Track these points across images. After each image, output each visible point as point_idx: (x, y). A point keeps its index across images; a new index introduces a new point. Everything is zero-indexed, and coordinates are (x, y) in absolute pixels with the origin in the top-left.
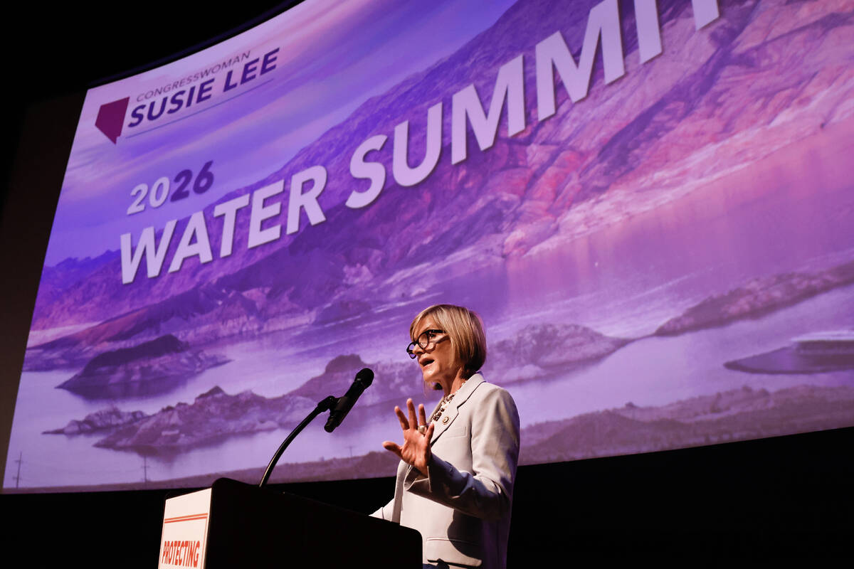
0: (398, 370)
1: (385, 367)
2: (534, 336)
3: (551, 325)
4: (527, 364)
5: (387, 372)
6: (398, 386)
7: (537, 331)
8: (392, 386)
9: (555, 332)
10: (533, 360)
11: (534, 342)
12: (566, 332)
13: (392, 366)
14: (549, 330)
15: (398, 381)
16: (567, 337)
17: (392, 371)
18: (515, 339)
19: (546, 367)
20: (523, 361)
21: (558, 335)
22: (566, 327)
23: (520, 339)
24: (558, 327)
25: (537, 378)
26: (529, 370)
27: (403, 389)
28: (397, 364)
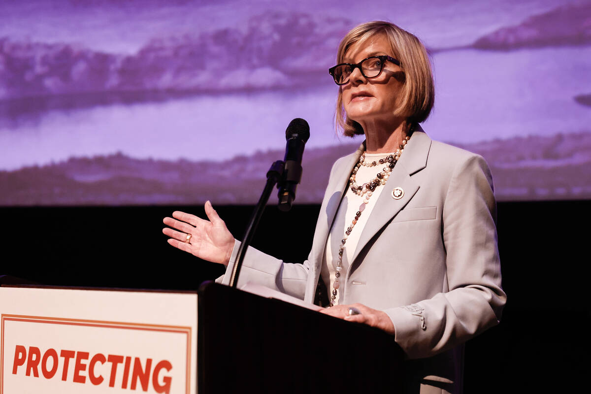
0: (39, 54)
1: (15, 47)
2: (277, 28)
3: (305, 16)
4: (262, 66)
5: (20, 54)
6: (40, 78)
7: (283, 22)
8: (29, 76)
9: (311, 25)
10: (273, 60)
11: (276, 37)
12: (329, 28)
13: (29, 47)
14: (303, 22)
15: (39, 69)
16: (331, 35)
17: (29, 54)
18: (244, 29)
19: (293, 74)
20: (255, 61)
21: (317, 30)
22: (330, 21)
23: (253, 31)
24: (316, 19)
25: (275, 89)
26: (265, 76)
27: (49, 83)
28: (37, 44)
